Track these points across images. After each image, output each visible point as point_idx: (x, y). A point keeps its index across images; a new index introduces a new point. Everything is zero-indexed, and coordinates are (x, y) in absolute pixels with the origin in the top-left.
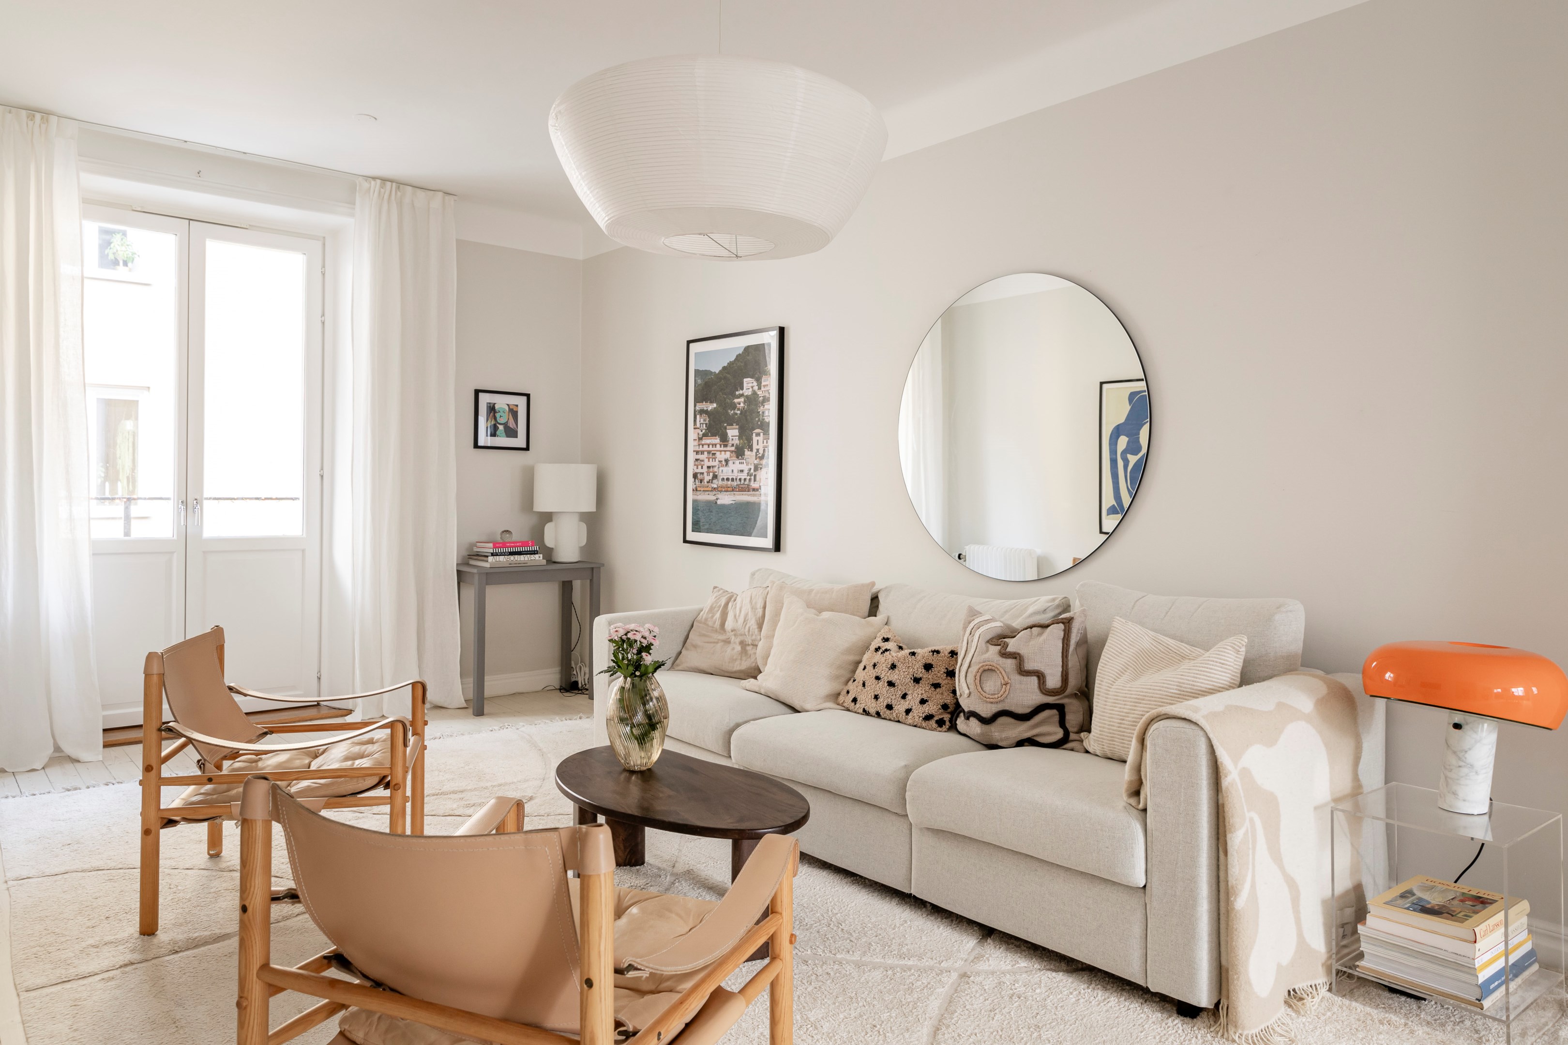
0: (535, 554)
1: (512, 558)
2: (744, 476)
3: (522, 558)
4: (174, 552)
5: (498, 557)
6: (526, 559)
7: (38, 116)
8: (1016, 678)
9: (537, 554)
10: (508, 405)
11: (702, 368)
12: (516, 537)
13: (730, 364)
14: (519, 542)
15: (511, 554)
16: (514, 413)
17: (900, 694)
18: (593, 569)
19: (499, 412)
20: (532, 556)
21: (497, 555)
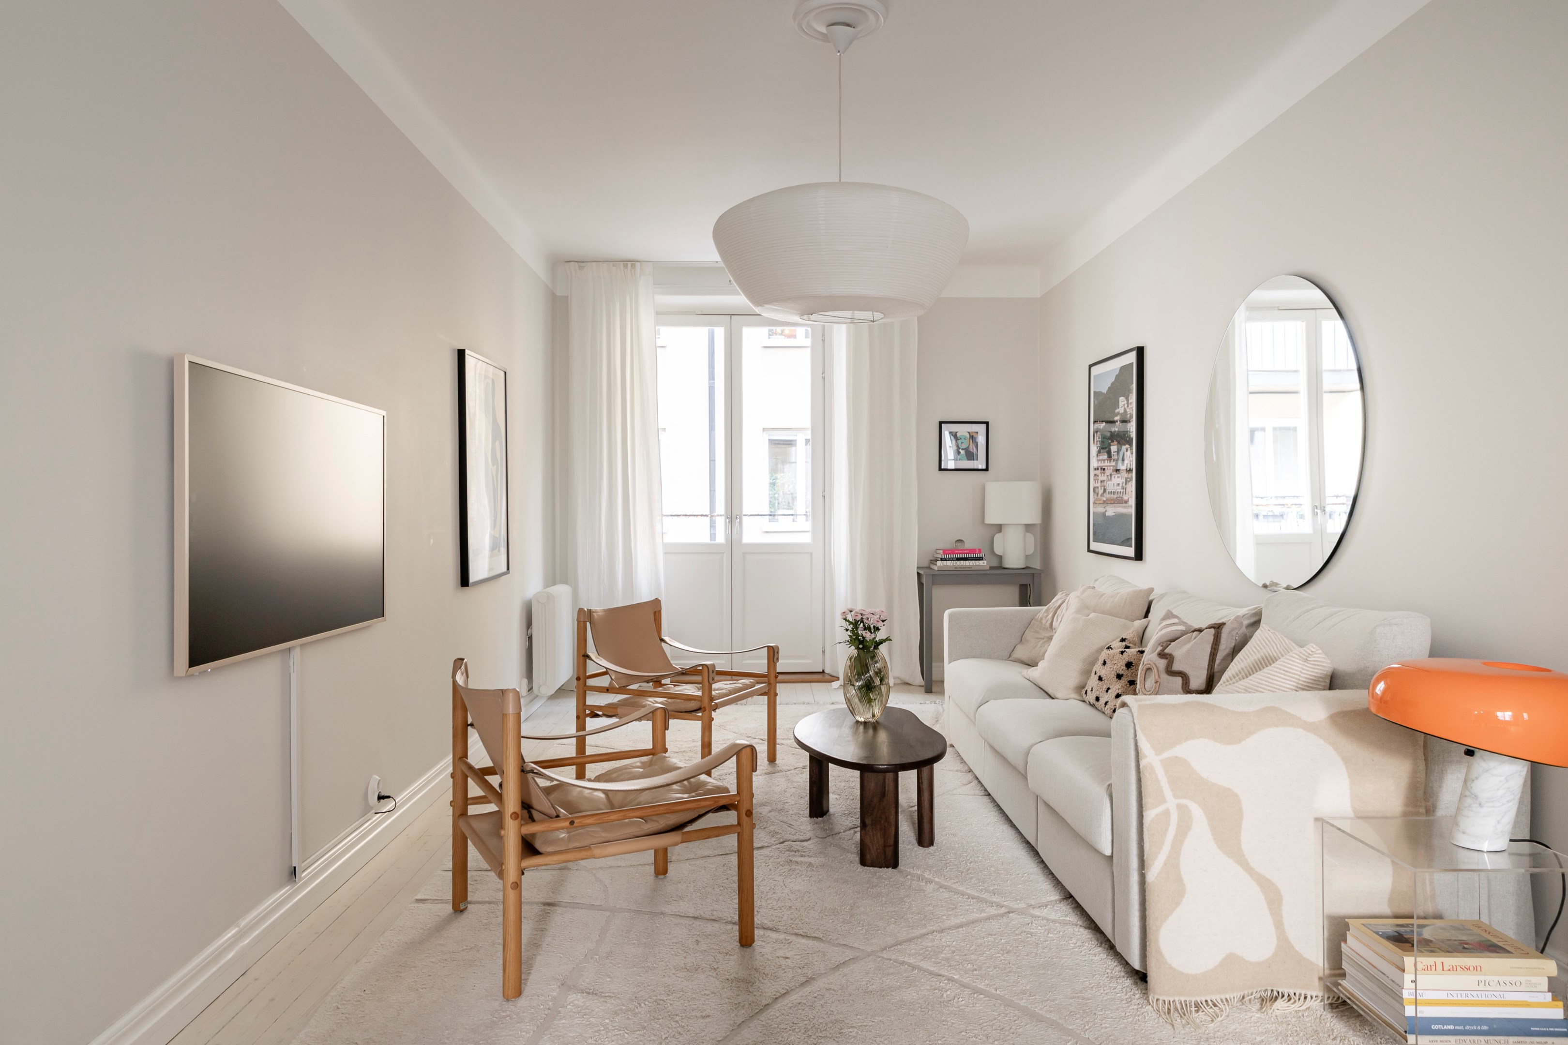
0: (979, 560)
1: (958, 563)
2: (1119, 489)
3: (967, 563)
4: (723, 553)
5: (945, 562)
6: (971, 564)
7: (629, 265)
8: (1164, 676)
9: (982, 560)
10: (969, 433)
11: (1097, 390)
12: (968, 545)
13: (1113, 384)
14: (967, 550)
15: (958, 559)
16: (973, 437)
17: (1105, 687)
18: (1033, 574)
19: (961, 439)
20: (977, 562)
21: (946, 560)
